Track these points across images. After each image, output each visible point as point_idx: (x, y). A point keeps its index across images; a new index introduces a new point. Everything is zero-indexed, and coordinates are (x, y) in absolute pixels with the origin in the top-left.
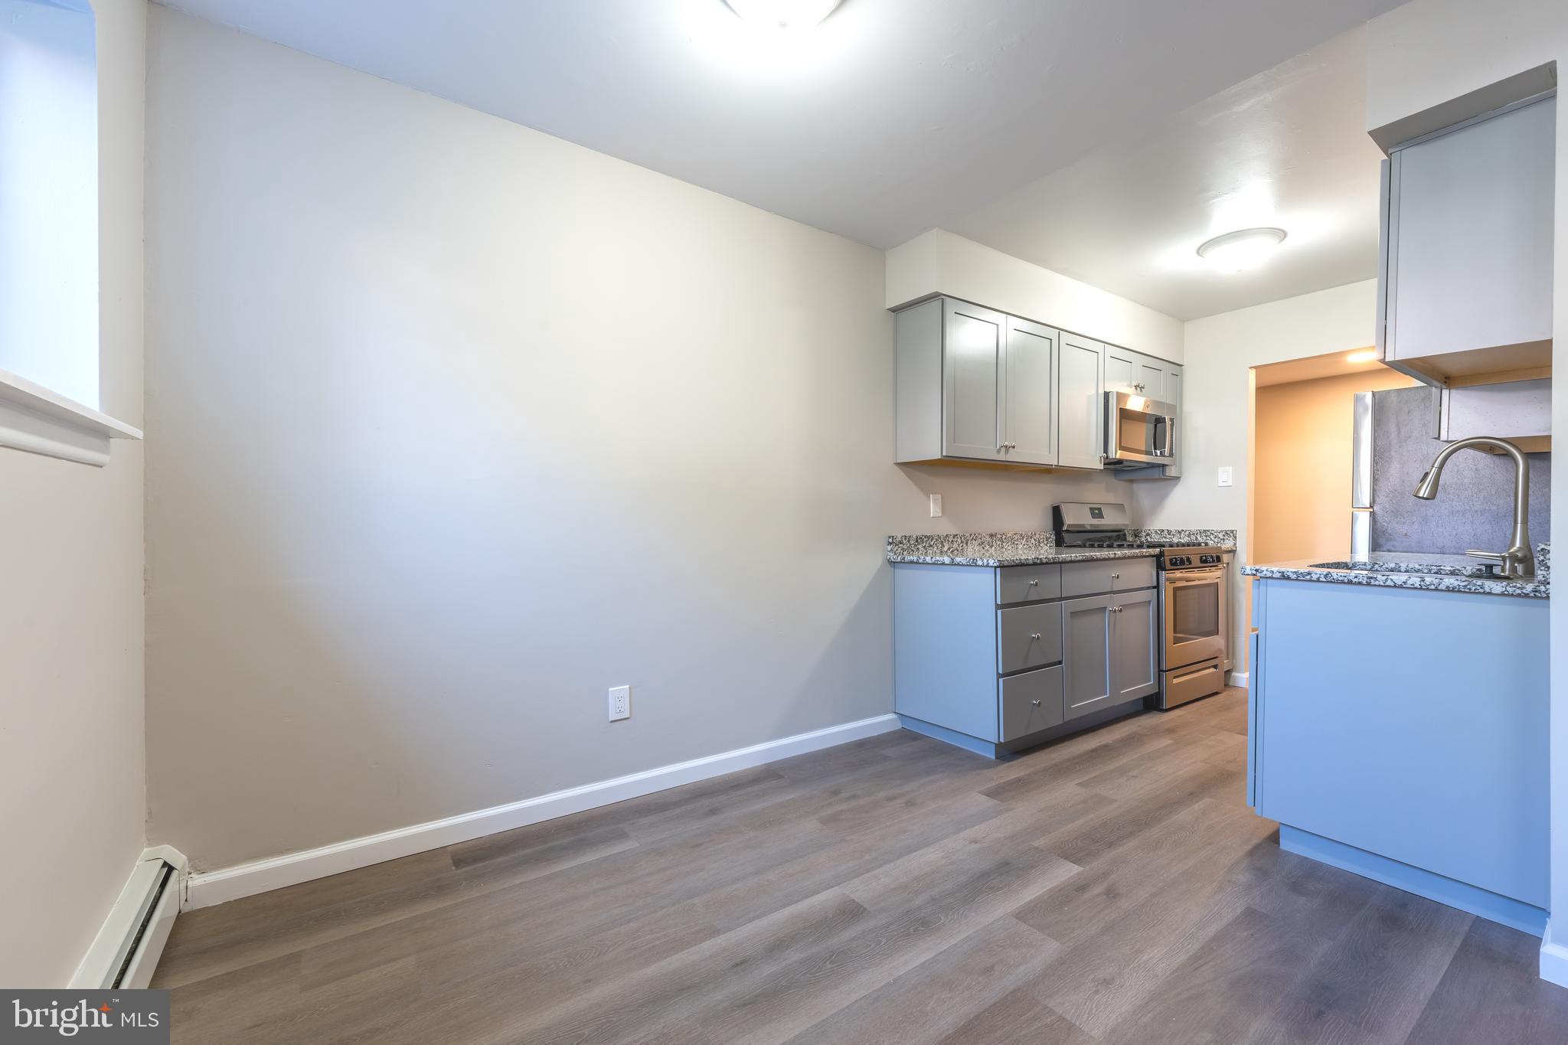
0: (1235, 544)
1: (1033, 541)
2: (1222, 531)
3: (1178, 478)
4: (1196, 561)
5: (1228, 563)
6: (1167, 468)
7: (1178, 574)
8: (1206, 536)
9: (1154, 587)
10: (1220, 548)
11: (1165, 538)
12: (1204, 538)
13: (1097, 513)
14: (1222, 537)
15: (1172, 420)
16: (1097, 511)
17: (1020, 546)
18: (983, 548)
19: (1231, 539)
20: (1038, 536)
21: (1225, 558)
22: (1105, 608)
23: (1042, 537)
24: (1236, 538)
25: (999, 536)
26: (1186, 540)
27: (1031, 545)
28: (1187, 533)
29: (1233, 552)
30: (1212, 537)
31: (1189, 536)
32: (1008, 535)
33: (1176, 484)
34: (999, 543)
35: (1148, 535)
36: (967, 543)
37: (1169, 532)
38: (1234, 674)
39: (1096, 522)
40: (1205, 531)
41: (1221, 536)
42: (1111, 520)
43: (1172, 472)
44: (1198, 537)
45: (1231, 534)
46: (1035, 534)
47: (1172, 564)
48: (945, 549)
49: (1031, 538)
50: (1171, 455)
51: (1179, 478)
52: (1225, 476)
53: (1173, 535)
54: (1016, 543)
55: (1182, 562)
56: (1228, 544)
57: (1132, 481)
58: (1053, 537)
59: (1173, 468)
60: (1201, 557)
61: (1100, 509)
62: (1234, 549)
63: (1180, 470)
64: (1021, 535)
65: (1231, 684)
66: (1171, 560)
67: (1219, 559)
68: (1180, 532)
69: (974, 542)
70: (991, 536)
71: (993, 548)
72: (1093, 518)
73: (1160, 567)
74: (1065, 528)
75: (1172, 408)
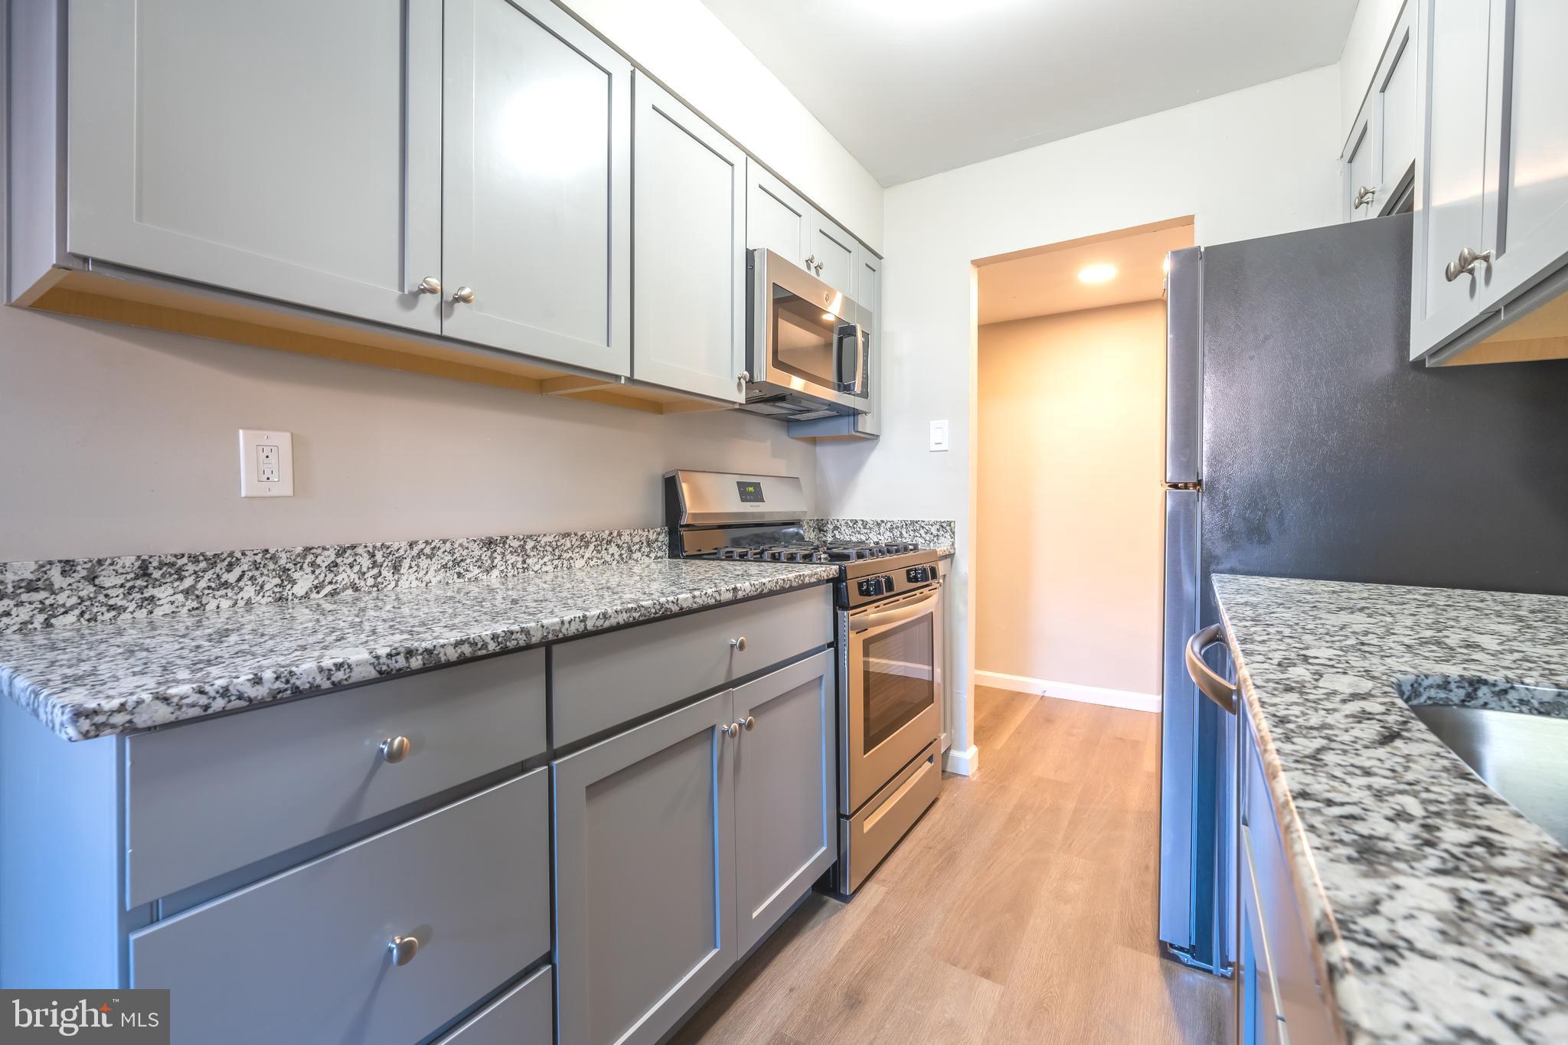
0: (953, 544)
1: (613, 549)
2: (935, 523)
3: (874, 437)
4: (900, 582)
5: (944, 576)
6: (860, 418)
7: (872, 614)
8: (914, 531)
9: (830, 645)
10: (935, 552)
11: (859, 533)
12: (912, 533)
13: (750, 492)
14: (935, 533)
15: (866, 335)
16: (751, 489)
17: (579, 563)
18: (459, 575)
19: (947, 535)
20: (626, 538)
21: (942, 567)
22: (713, 728)
23: (636, 539)
24: (953, 533)
25: (516, 544)
26: (885, 538)
27: (608, 558)
28: (889, 525)
29: (950, 556)
30: (922, 532)
31: (891, 530)
32: (544, 540)
33: (872, 449)
34: (511, 559)
35: (836, 528)
36: (396, 569)
37: (865, 523)
38: (953, 753)
39: (749, 507)
40: (913, 523)
41: (934, 530)
42: (776, 503)
43: (866, 425)
44: (904, 532)
45: (947, 527)
46: (620, 535)
47: (862, 593)
48: (300, 589)
49: (609, 542)
50: (865, 394)
51: (878, 436)
52: (940, 433)
53: (870, 528)
54: (566, 555)
55: (878, 589)
56: (943, 546)
57: (814, 441)
58: (664, 538)
59: (868, 417)
60: (908, 572)
61: (757, 486)
62: (952, 551)
63: (879, 423)
64: (583, 537)
65: (949, 769)
66: (860, 585)
67: (934, 571)
68: (878, 525)
69: (424, 562)
70: (489, 543)
71: (495, 573)
72: (743, 500)
73: (840, 602)
74: (685, 521)
75: (867, 316)
